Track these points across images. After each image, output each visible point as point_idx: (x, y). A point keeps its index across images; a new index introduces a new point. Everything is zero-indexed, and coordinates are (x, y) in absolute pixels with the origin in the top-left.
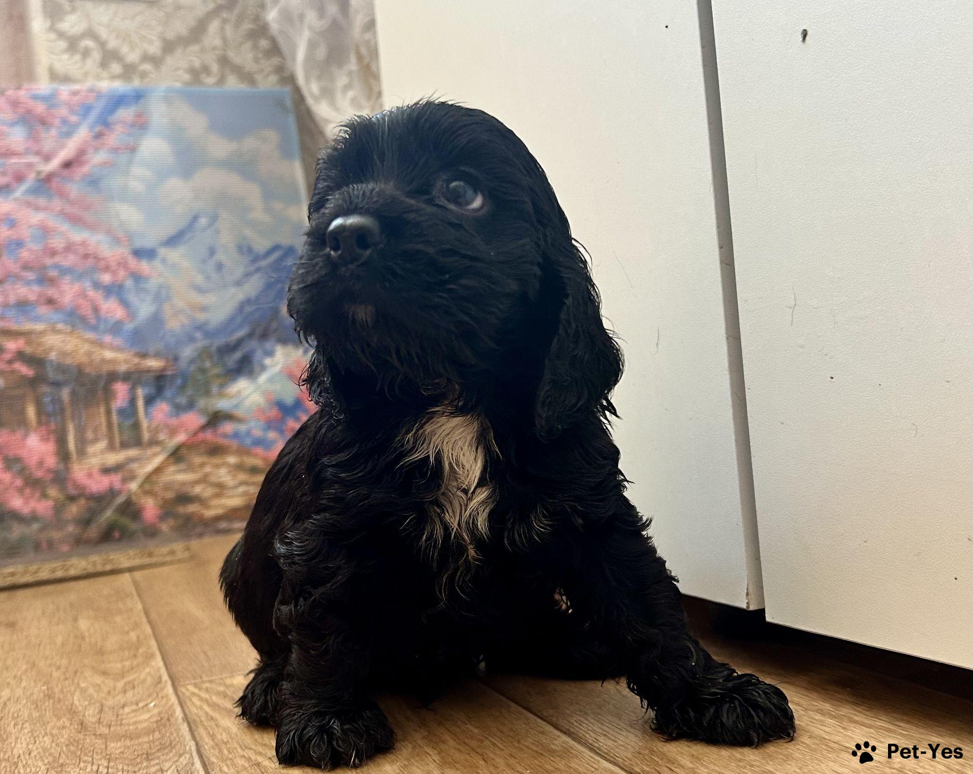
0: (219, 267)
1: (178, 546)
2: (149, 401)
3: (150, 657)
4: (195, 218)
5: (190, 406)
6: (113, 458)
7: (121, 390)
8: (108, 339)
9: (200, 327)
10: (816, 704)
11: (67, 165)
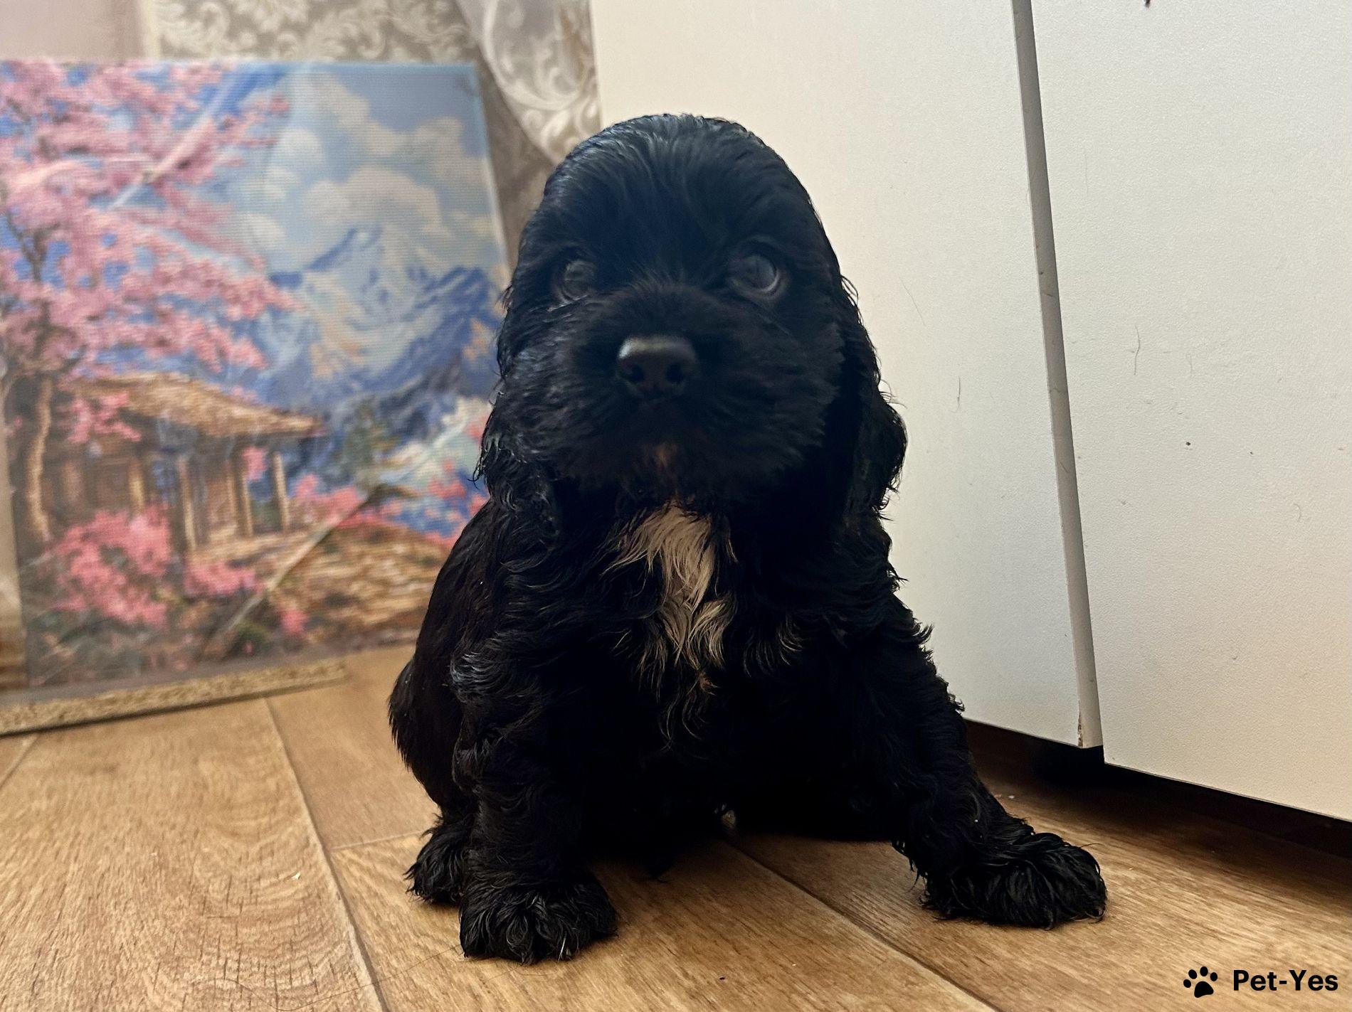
0: (384, 296)
1: (330, 663)
2: (292, 472)
3: (294, 812)
4: (352, 233)
5: (346, 478)
6: (243, 548)
7: (255, 457)
8: (238, 391)
9: (357, 376)
10: (1171, 872)
11: (184, 165)
